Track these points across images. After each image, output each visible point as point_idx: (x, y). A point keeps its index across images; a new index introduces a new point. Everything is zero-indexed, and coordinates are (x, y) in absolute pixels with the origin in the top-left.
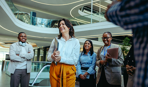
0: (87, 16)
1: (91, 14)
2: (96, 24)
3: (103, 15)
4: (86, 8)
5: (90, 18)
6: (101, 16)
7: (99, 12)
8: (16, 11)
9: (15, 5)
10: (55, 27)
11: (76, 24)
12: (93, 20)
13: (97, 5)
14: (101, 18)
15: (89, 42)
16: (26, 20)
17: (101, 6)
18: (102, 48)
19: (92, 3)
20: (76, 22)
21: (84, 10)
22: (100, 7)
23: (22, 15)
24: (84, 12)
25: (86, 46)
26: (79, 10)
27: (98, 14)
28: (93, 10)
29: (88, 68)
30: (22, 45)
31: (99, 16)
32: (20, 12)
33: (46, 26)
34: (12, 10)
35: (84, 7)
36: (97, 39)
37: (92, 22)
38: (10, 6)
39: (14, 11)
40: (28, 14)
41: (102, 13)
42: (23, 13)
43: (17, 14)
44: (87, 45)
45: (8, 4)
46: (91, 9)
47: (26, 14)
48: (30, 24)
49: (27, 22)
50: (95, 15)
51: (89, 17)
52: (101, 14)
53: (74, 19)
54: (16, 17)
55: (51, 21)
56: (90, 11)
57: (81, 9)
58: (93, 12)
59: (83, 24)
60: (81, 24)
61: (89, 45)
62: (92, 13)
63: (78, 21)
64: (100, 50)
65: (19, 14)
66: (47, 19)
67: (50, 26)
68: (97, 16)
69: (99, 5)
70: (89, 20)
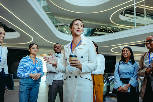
0: (129, 20)
1: (134, 18)
2: (140, 28)
3: (149, 17)
4: (128, 12)
5: (134, 22)
6: (146, 18)
7: (144, 14)
8: (57, 23)
9: (56, 17)
10: (95, 36)
11: (118, 30)
12: (137, 23)
13: (141, 6)
14: (147, 21)
15: (127, 49)
16: (66, 31)
17: (146, 7)
18: (146, 55)
19: (135, 5)
20: (118, 28)
21: (126, 14)
22: (145, 9)
23: (62, 27)
24: (126, 16)
25: (124, 54)
26: (120, 15)
27: (143, 17)
28: (136, 12)
29: (129, 79)
30: (57, 56)
31: (144, 18)
32: (61, 24)
33: (86, 35)
34: (53, 23)
35: (125, 10)
36: (143, 45)
37: (135, 26)
38: (51, 19)
39: (55, 24)
40: (68, 25)
41: (148, 15)
42: (64, 24)
43: (57, 26)
44: (125, 52)
45: (50, 18)
46: (134, 11)
47: (66, 25)
48: (70, 35)
49: (68, 33)
50: (139, 18)
51: (132, 21)
52: (146, 16)
53: (114, 25)
54: (57, 29)
55: (90, 30)
56: (133, 14)
57: (122, 14)
58: (137, 15)
59: (126, 29)
60: (123, 30)
61: (128, 52)
62: (135, 16)
63: (119, 27)
64: (144, 57)
65: (60, 26)
66: (86, 28)
67: (89, 35)
68: (142, 18)
69: (143, 7)
70: (132, 24)
